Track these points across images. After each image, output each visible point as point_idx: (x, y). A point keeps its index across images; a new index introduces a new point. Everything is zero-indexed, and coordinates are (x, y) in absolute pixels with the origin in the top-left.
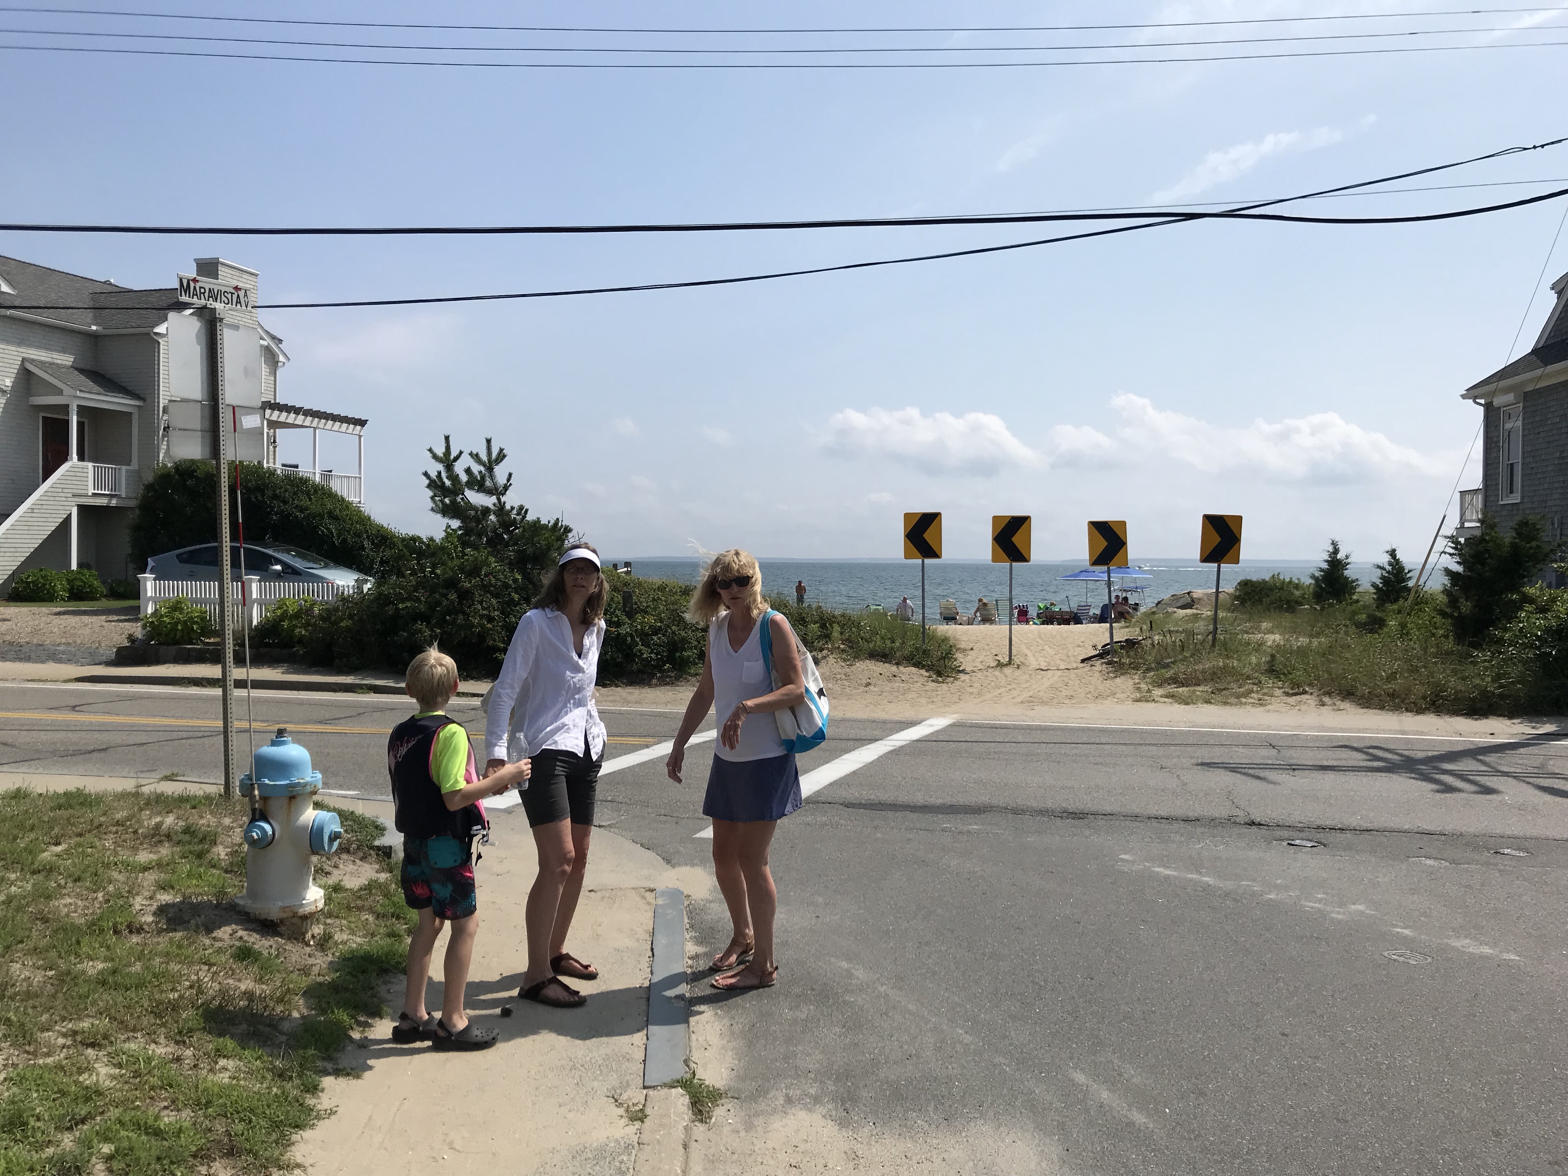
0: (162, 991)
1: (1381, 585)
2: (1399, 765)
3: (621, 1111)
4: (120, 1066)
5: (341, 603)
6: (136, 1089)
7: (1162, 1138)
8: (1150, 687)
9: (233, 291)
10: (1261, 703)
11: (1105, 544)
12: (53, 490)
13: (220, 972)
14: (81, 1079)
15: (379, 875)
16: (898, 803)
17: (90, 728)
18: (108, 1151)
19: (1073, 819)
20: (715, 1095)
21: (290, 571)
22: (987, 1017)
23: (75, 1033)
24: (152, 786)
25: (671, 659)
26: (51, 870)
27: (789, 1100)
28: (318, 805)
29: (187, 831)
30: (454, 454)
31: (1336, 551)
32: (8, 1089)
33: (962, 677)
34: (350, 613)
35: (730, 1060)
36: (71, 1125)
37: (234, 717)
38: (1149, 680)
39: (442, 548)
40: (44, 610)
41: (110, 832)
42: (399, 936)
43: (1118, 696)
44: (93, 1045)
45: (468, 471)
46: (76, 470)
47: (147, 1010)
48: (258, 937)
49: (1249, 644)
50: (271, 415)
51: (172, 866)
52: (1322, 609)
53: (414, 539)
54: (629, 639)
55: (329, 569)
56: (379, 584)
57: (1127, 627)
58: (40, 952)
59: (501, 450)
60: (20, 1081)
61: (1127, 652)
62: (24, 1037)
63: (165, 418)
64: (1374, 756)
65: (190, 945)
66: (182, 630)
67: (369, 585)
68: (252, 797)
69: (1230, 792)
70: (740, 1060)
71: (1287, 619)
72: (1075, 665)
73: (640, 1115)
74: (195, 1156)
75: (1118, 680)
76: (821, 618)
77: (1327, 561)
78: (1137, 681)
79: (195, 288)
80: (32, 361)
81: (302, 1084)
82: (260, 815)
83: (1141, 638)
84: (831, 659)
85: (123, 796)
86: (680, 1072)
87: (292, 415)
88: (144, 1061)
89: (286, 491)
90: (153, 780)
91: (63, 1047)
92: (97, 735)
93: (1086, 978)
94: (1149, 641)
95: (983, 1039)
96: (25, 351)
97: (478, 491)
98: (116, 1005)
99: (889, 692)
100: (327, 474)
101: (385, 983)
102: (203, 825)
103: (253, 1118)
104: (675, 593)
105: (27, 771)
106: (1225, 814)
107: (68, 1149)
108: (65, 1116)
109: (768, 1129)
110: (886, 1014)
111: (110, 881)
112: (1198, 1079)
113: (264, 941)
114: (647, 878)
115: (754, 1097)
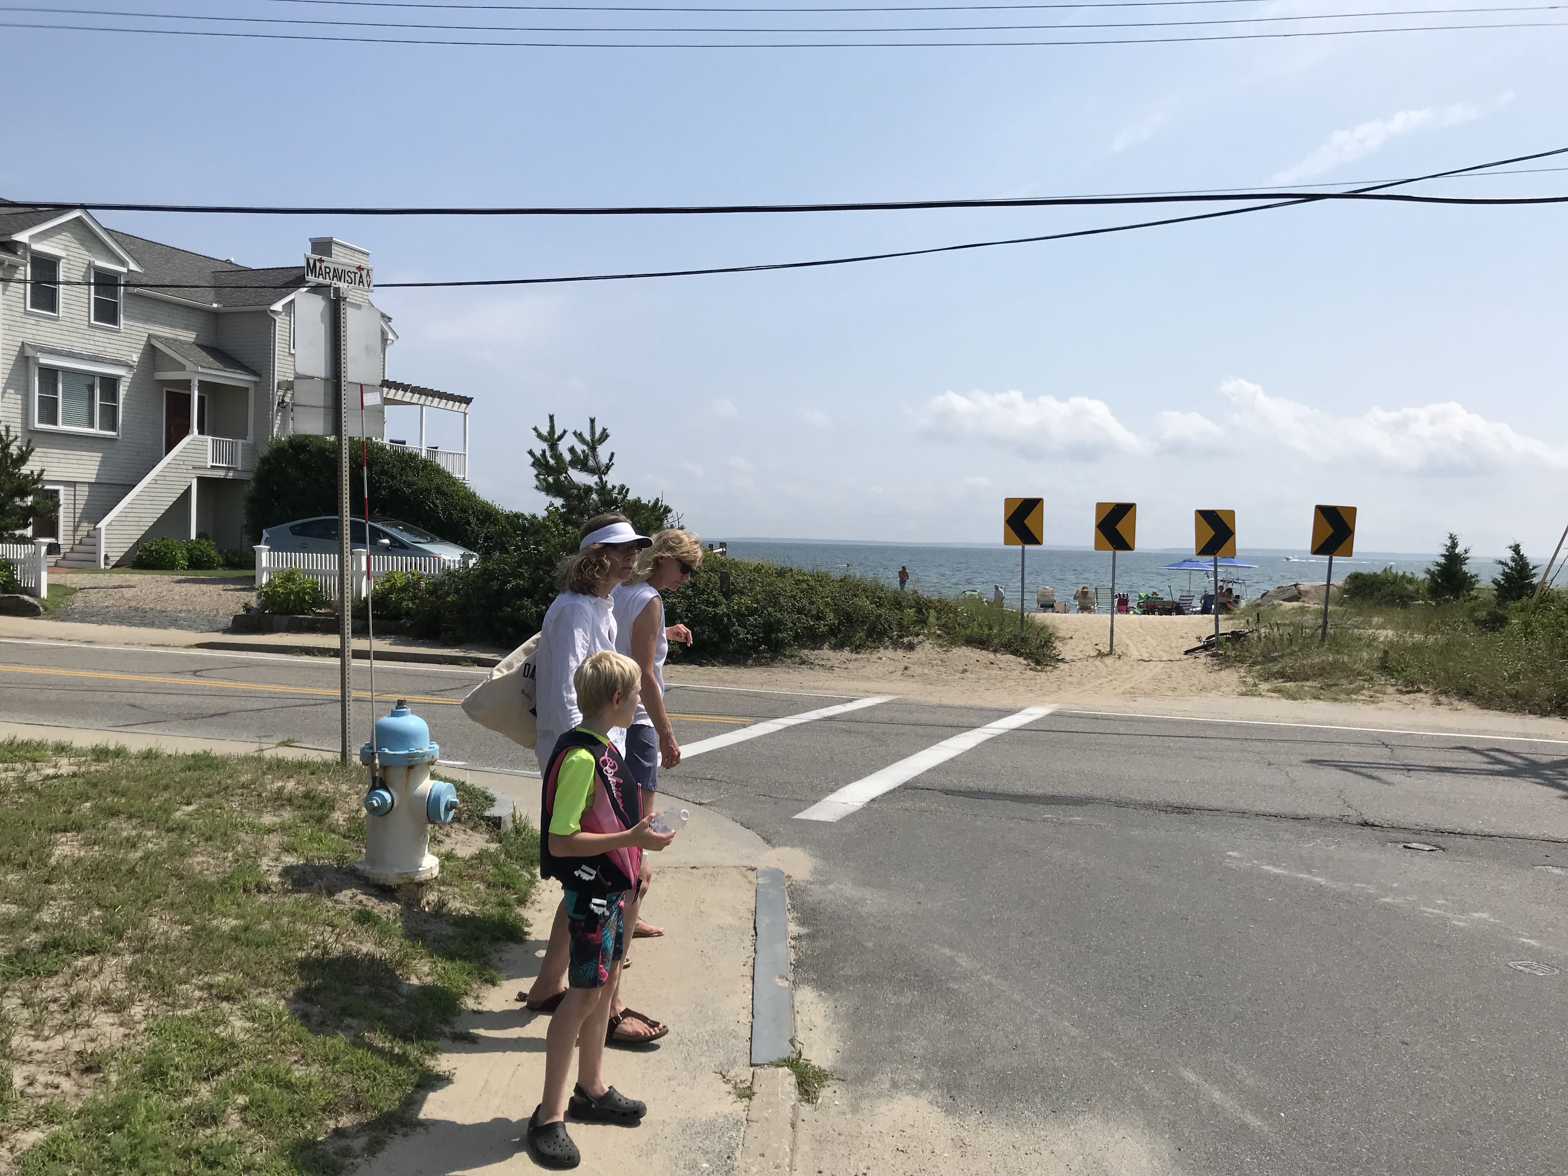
0: (291, 950)
1: (1502, 582)
2: (1522, 769)
3: (729, 1088)
4: (253, 1019)
5: (447, 577)
6: (268, 1043)
7: (1277, 1143)
8: (1257, 682)
9: (356, 271)
10: (1372, 700)
11: (1212, 533)
12: (174, 462)
13: (343, 934)
14: (217, 1031)
15: (489, 845)
16: (998, 791)
17: (210, 693)
18: (243, 1103)
19: (1178, 813)
20: (821, 1076)
21: (398, 545)
22: (1094, 1010)
23: (210, 986)
24: (272, 752)
25: (767, 640)
26: (184, 829)
27: (895, 1085)
28: (433, 776)
29: (307, 796)
30: (558, 433)
31: (1454, 545)
32: (148, 1039)
33: (1062, 666)
34: (456, 588)
35: (835, 1041)
36: (208, 1076)
37: (351, 687)
38: (1255, 674)
39: (543, 526)
40: (167, 578)
41: (237, 794)
42: (509, 905)
43: (1223, 689)
44: (227, 999)
45: (572, 450)
46: (197, 443)
47: (276, 967)
48: (376, 901)
49: (1360, 639)
50: (388, 393)
51: (294, 830)
52: (1438, 604)
53: (518, 516)
54: (726, 619)
55: (435, 544)
56: (483, 561)
57: (1232, 619)
58: (177, 908)
59: (604, 430)
60: (160, 1031)
61: (1233, 645)
62: (163, 989)
63: (279, 393)
64: (1496, 759)
65: (314, 906)
66: (295, 600)
67: (474, 561)
68: (372, 765)
69: (1341, 791)
70: (845, 1043)
71: (1399, 614)
72: (1178, 657)
73: (748, 1092)
74: (324, 1110)
75: (1223, 673)
76: (918, 603)
77: (1443, 555)
78: (1243, 674)
79: (320, 268)
80: (157, 337)
81: (422, 1046)
82: (380, 783)
83: (1247, 631)
84: (927, 645)
85: (246, 760)
86: (786, 1051)
87: (400, 392)
88: (276, 1016)
89: (394, 466)
90: (271, 746)
91: (200, 1000)
92: (217, 700)
93: (1195, 976)
94: (1256, 634)
95: (1090, 1033)
96: (151, 327)
97: (581, 470)
98: (248, 961)
99: (987, 679)
100: (433, 450)
101: (496, 951)
102: (322, 791)
103: (378, 1076)
104: (771, 575)
105: (155, 732)
106: (1336, 813)
107: (205, 1099)
108: (201, 1067)
109: (875, 1112)
110: (991, 1002)
111: (239, 842)
112: (1314, 1084)
113: (382, 906)
114: (748, 857)
115: (859, 1080)
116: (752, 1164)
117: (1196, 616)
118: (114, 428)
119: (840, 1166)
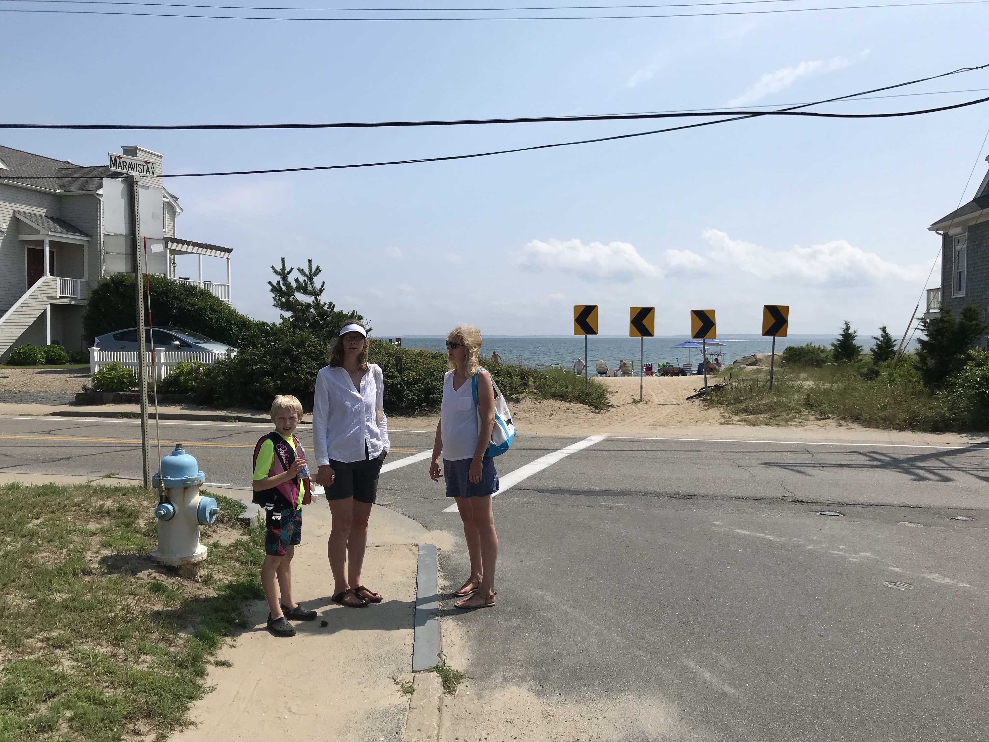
0: (104, 612)
1: (876, 350)
2: (889, 463)
3: (398, 687)
4: (77, 660)
5: (217, 365)
6: (88, 675)
7: (744, 703)
8: (731, 415)
9: (144, 164)
10: (801, 425)
11: (701, 324)
12: (34, 294)
13: (141, 599)
14: (52, 669)
15: (242, 537)
16: (572, 489)
17: (60, 445)
18: (70, 715)
19: (683, 499)
20: (458, 677)
21: (185, 345)
22: (631, 625)
23: (48, 639)
24: (99, 481)
25: (426, 399)
26: (33, 535)
27: (505, 680)
28: (203, 493)
29: (119, 510)
30: (287, 270)
31: (848, 328)
32: (5, 676)
33: (611, 409)
34: (223, 372)
35: (467, 654)
36: (46, 699)
37: (149, 437)
38: (729, 411)
39: (281, 330)
40: (30, 370)
41: (71, 511)
43: (710, 421)
44: (59, 647)
45: (297, 280)
46: (50, 281)
47: (94, 624)
48: (165, 577)
49: (793, 387)
50: (172, 246)
51: (110, 532)
52: (839, 365)
53: (263, 324)
54: (400, 387)
55: (210, 343)
56: (241, 353)
57: (715, 377)
58: (26, 588)
59: (318, 267)
60: (13, 670)
61: (716, 393)
62: (16, 642)
64: (874, 458)
65: (122, 582)
66: (117, 382)
67: (235, 354)
68: (160, 488)
69: (782, 481)
70: (473, 654)
71: (816, 372)
72: (682, 402)
73: (410, 689)
74: (125, 718)
75: (710, 411)
76: (522, 373)
77: (842, 335)
78: (722, 411)
79: (120, 162)
80: (20, 213)
81: (195, 671)
82: (165, 499)
83: (724, 384)
84: (528, 399)
85: (80, 488)
86: (435, 661)
87: (185, 246)
88: (93, 657)
89: (182, 294)
90: (99, 478)
91: (41, 649)
92: (63, 449)
93: (694, 600)
94: (730, 386)
95: (628, 640)
96: (15, 206)
97: (303, 293)
98: (75, 621)
99: (565, 419)
100: (208, 283)
101: (246, 606)
102: (130, 506)
103: (163, 693)
104: (429, 358)
105: (21, 472)
106: (779, 495)
107: (44, 714)
108: (42, 693)
109: (492, 698)
110: (566, 623)
111: (71, 542)
112: (766, 664)
113: (169, 580)
114: (413, 538)
115: (482, 678)
116: (413, 736)
117: (694, 376)
119: (470, 734)
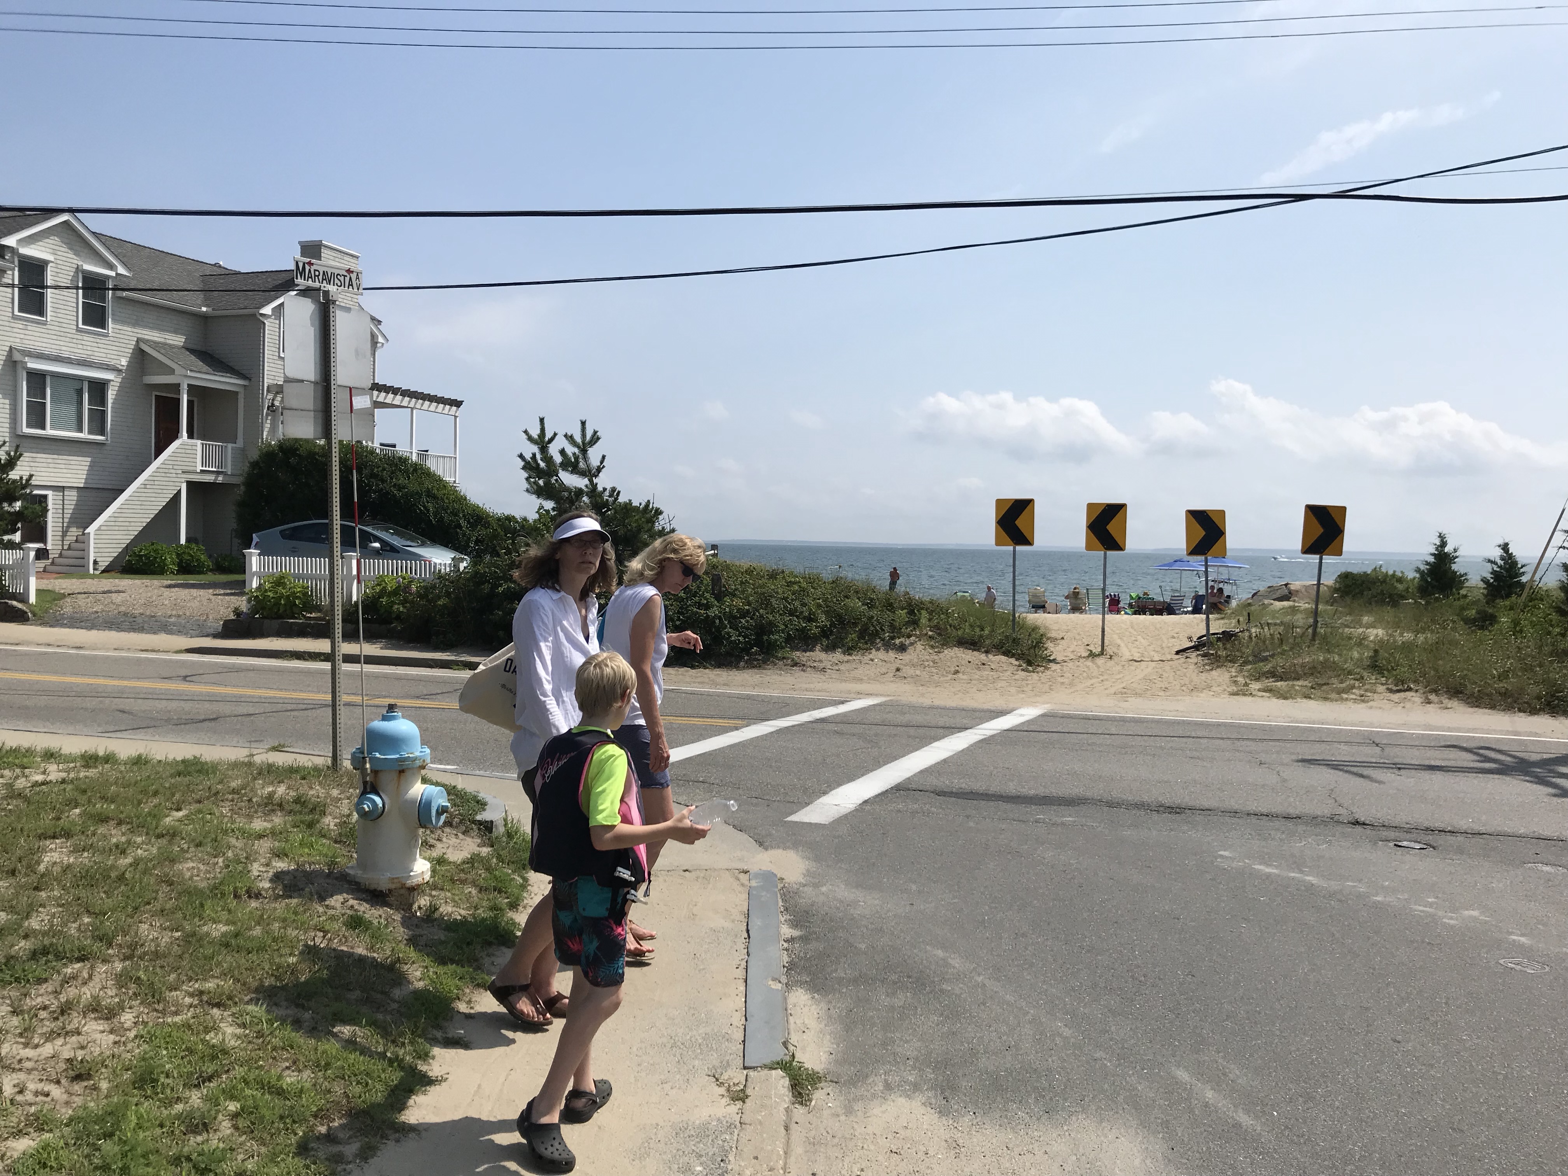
0: (281, 956)
1: (1492, 581)
2: (1514, 767)
3: (722, 1091)
4: (244, 1026)
5: (438, 581)
6: (259, 1049)
7: (1270, 1141)
8: (1248, 682)
9: (346, 274)
10: (1363, 699)
11: (1203, 533)
12: (164, 466)
13: (335, 939)
14: (208, 1038)
15: (481, 849)
16: (990, 792)
17: (200, 698)
18: (234, 1109)
19: (1170, 813)
20: (815, 1079)
21: (388, 548)
22: (1086, 1010)
23: (201, 993)
24: (264, 756)
25: (759, 643)
26: (174, 835)
27: (888, 1087)
28: (425, 781)
29: (297, 801)
30: (548, 436)
31: (1443, 544)
32: (139, 1046)
33: (1053, 666)
34: (447, 591)
35: (828, 1044)
36: (199, 1083)
37: (342, 692)
38: (1246, 674)
39: (534, 528)
40: (156, 583)
41: (227, 800)
42: (501, 909)
43: (1214, 689)
44: (218, 1005)
45: (562, 452)
46: (187, 447)
47: (267, 973)
48: (368, 906)
49: (1350, 638)
50: (378, 397)
51: (284, 835)
52: (1428, 603)
53: (510, 519)
54: (717, 621)
55: (426, 547)
56: (474, 564)
57: (1222, 618)
58: (167, 914)
59: (595, 432)
60: (151, 1038)
61: (1224, 644)
62: (154, 996)
63: (269, 397)
64: (1485, 757)
65: (305, 911)
66: (285, 604)
67: (465, 564)
68: (363, 770)
69: (1332, 790)
70: (838, 1045)
71: (1389, 613)
72: (1169, 657)
73: (741, 1095)
74: (315, 1116)
75: (1214, 672)
76: (910, 605)
77: (1432, 554)
78: (1234, 674)
79: (310, 271)
80: (146, 342)
81: (414, 1051)
82: (371, 787)
83: (1238, 630)
84: (919, 646)
85: (235, 765)
86: (780, 1054)
87: (391, 396)
88: (267, 1023)
89: (384, 469)
90: (262, 751)
91: (191, 1007)
92: (207, 705)
93: (1187, 975)
94: (1247, 634)
95: (1082, 1033)
96: (139, 331)
97: (572, 472)
98: (239, 967)
99: (978, 680)
100: (424, 453)
101: (488, 955)
102: (313, 795)
103: (370, 1082)
104: (763, 576)
105: (145, 738)
106: (1327, 812)
107: (196, 1106)
108: (192, 1073)
109: (868, 1115)
110: (984, 1004)
111: (229, 847)
112: (1306, 1083)
113: (373, 911)
114: (741, 859)
115: (853, 1082)
116: (746, 1167)
118: (102, 432)
119: (834, 1168)
